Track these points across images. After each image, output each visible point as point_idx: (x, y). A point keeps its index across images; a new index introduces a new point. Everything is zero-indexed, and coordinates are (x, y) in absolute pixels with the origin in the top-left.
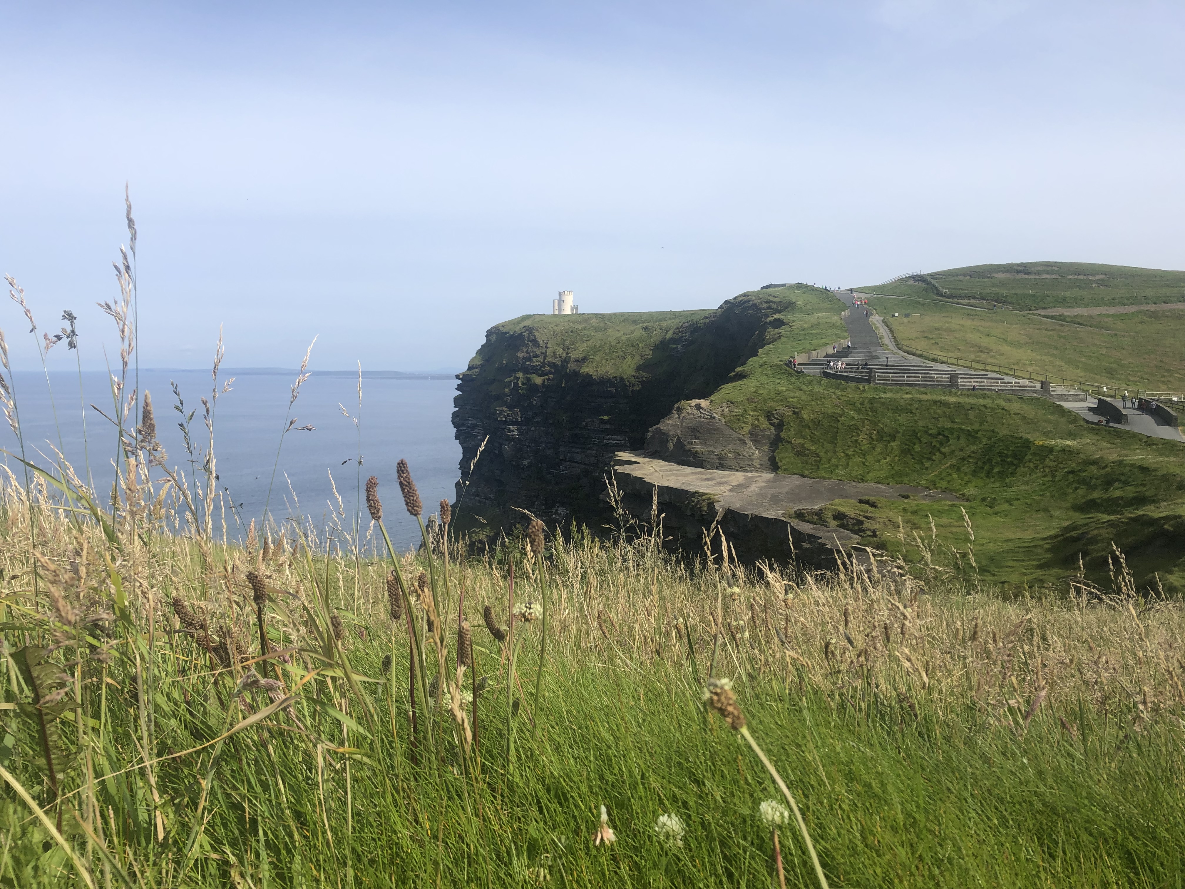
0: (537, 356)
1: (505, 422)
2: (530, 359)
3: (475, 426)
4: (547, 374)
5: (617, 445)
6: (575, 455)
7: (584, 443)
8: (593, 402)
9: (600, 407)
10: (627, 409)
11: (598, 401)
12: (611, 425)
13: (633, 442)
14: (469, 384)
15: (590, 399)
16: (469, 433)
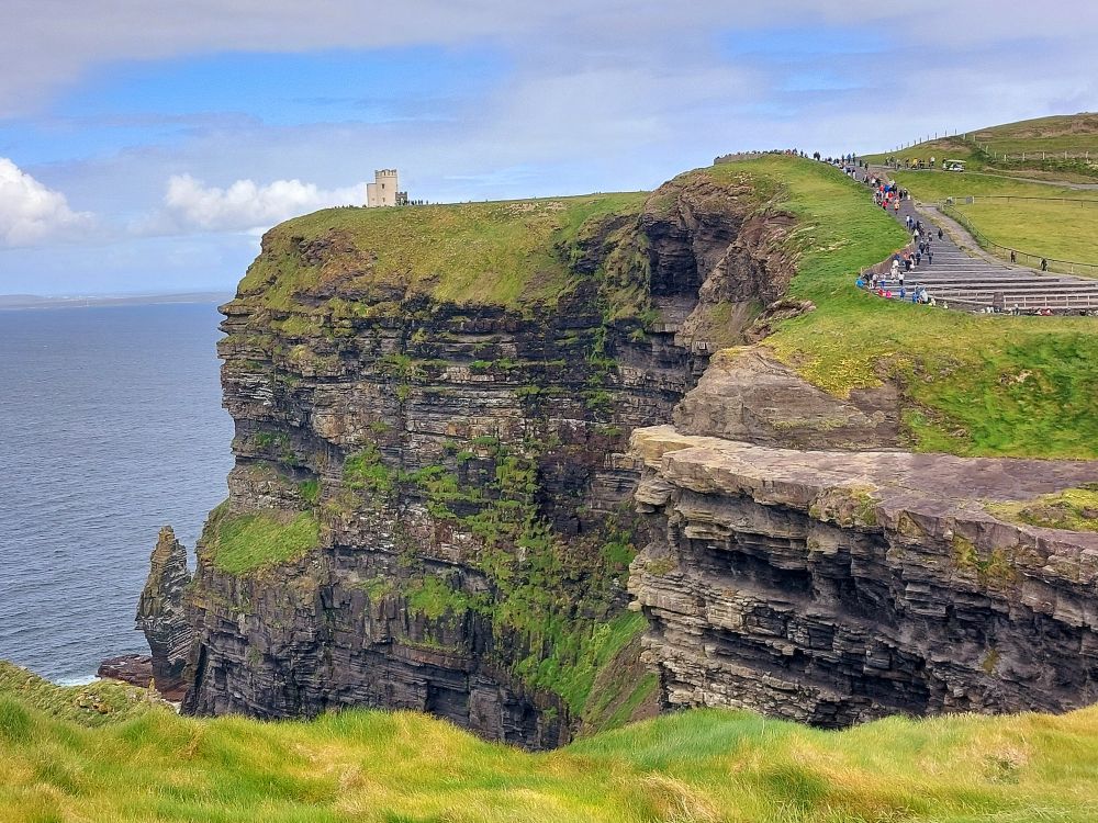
0: (361, 274)
1: (315, 378)
2: (350, 279)
3: (259, 385)
4: (378, 302)
5: (500, 407)
6: (434, 424)
7: (445, 405)
8: (456, 342)
9: (469, 348)
10: (514, 349)
11: (467, 340)
12: (489, 375)
13: (527, 400)
14: (241, 320)
15: (453, 338)
16: (248, 397)
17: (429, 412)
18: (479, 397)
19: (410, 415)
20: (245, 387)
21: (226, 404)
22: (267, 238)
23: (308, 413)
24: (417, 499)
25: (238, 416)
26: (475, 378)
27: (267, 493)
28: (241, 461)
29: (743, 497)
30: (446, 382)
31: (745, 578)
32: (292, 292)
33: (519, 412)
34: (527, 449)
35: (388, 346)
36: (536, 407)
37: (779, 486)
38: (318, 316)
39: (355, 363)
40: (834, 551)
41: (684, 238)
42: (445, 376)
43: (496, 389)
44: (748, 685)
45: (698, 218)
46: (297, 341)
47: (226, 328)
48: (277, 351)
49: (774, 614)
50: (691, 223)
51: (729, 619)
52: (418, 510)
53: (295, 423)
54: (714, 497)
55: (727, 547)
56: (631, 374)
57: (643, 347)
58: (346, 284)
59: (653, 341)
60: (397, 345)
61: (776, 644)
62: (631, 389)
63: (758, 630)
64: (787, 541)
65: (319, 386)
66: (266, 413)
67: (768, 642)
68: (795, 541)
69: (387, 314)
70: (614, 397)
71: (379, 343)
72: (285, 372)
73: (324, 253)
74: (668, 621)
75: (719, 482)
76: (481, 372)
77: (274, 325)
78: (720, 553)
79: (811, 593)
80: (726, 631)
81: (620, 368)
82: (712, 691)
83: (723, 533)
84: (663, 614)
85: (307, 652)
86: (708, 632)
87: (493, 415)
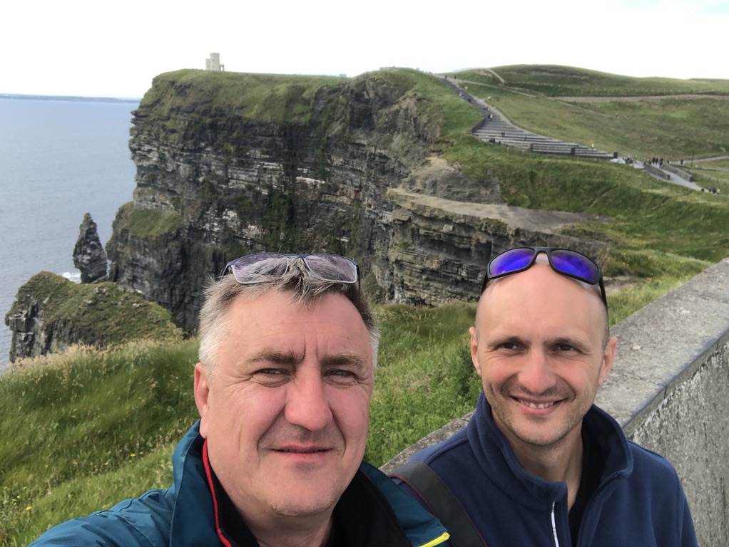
0: (208, 102)
2: (201, 104)
4: (215, 117)
5: (273, 170)
6: (240, 175)
7: (247, 167)
8: (255, 139)
9: (261, 142)
10: (282, 144)
11: (260, 138)
12: (270, 155)
13: (286, 168)
14: (142, 119)
15: (253, 136)
16: (145, 155)
17: (239, 170)
18: (264, 165)
19: (229, 171)
20: (144, 151)
21: (133, 158)
22: (155, 81)
23: (178, 166)
24: (231, 209)
25: (140, 164)
26: (262, 156)
27: (154, 201)
28: (139, 185)
29: (447, 220)
30: (248, 157)
31: (440, 251)
32: (170, 107)
33: (283, 173)
34: (285, 190)
35: (220, 138)
36: (291, 171)
37: (465, 216)
38: (185, 120)
39: (203, 144)
40: (485, 242)
41: (367, 102)
42: (248, 154)
43: (272, 162)
44: (439, 291)
45: (376, 94)
46: (173, 131)
47: (134, 121)
48: (163, 134)
49: (453, 265)
50: (372, 95)
51: (434, 266)
52: (232, 214)
53: (168, 170)
54: (433, 219)
55: (436, 238)
56: (338, 161)
57: (345, 149)
58: (200, 107)
59: (350, 146)
60: (224, 138)
61: (453, 276)
62: (337, 167)
63: (447, 271)
64: (463, 237)
65: (185, 154)
66: (155, 164)
67: (450, 275)
68: (467, 237)
69: (219, 123)
70: (328, 169)
71: (216, 136)
72: (166, 145)
73: (187, 91)
74: (407, 266)
75: (436, 213)
76: (267, 153)
77: (161, 123)
78: (433, 241)
79: (470, 257)
80: (433, 271)
81: (332, 157)
82: (424, 293)
83: (435, 233)
84: (405, 263)
85: (177, 274)
86: (423, 271)
87: (270, 174)
